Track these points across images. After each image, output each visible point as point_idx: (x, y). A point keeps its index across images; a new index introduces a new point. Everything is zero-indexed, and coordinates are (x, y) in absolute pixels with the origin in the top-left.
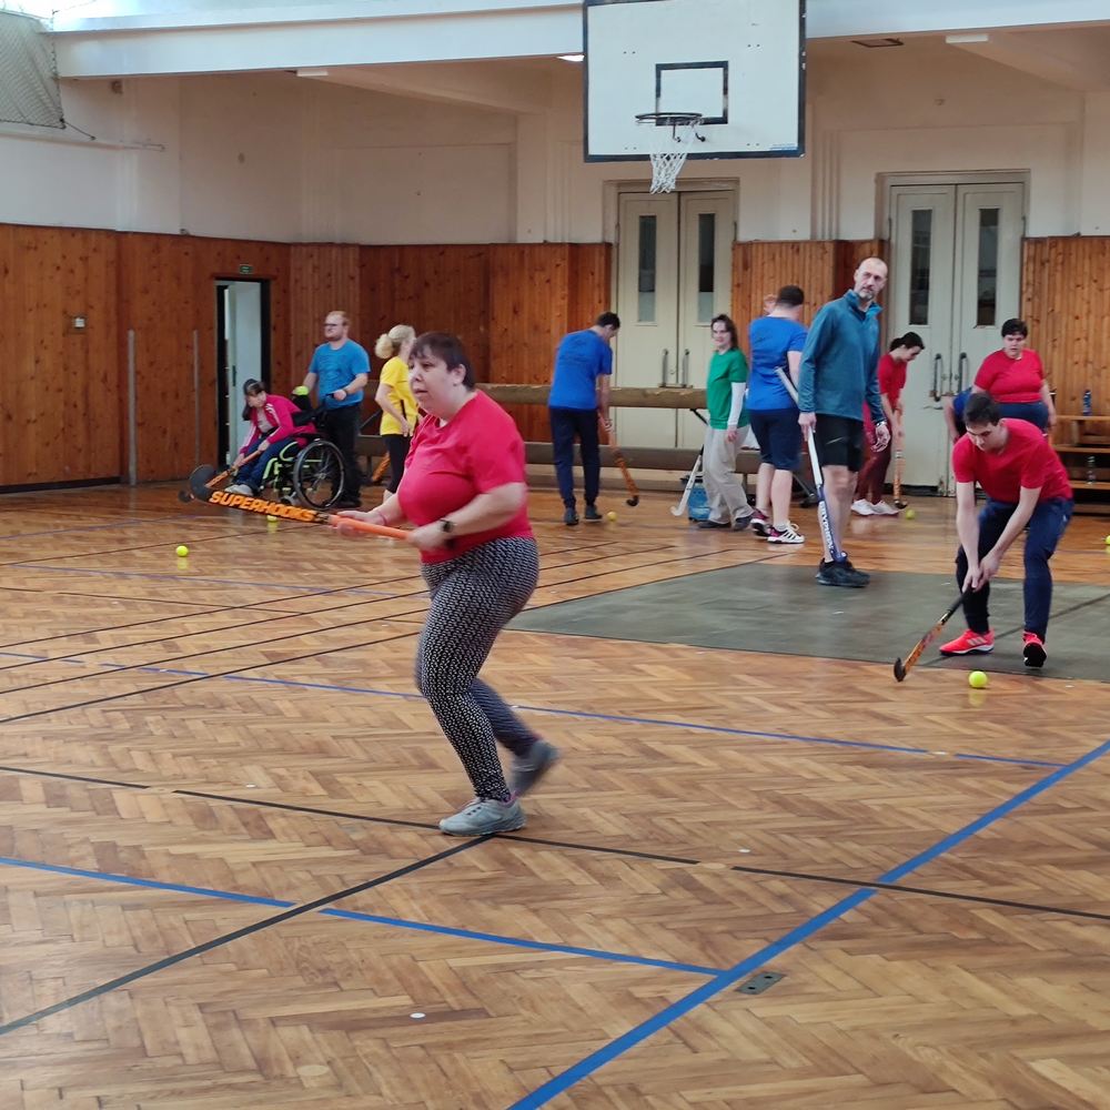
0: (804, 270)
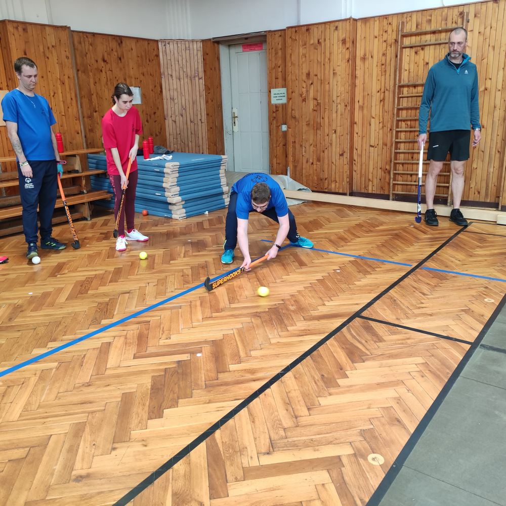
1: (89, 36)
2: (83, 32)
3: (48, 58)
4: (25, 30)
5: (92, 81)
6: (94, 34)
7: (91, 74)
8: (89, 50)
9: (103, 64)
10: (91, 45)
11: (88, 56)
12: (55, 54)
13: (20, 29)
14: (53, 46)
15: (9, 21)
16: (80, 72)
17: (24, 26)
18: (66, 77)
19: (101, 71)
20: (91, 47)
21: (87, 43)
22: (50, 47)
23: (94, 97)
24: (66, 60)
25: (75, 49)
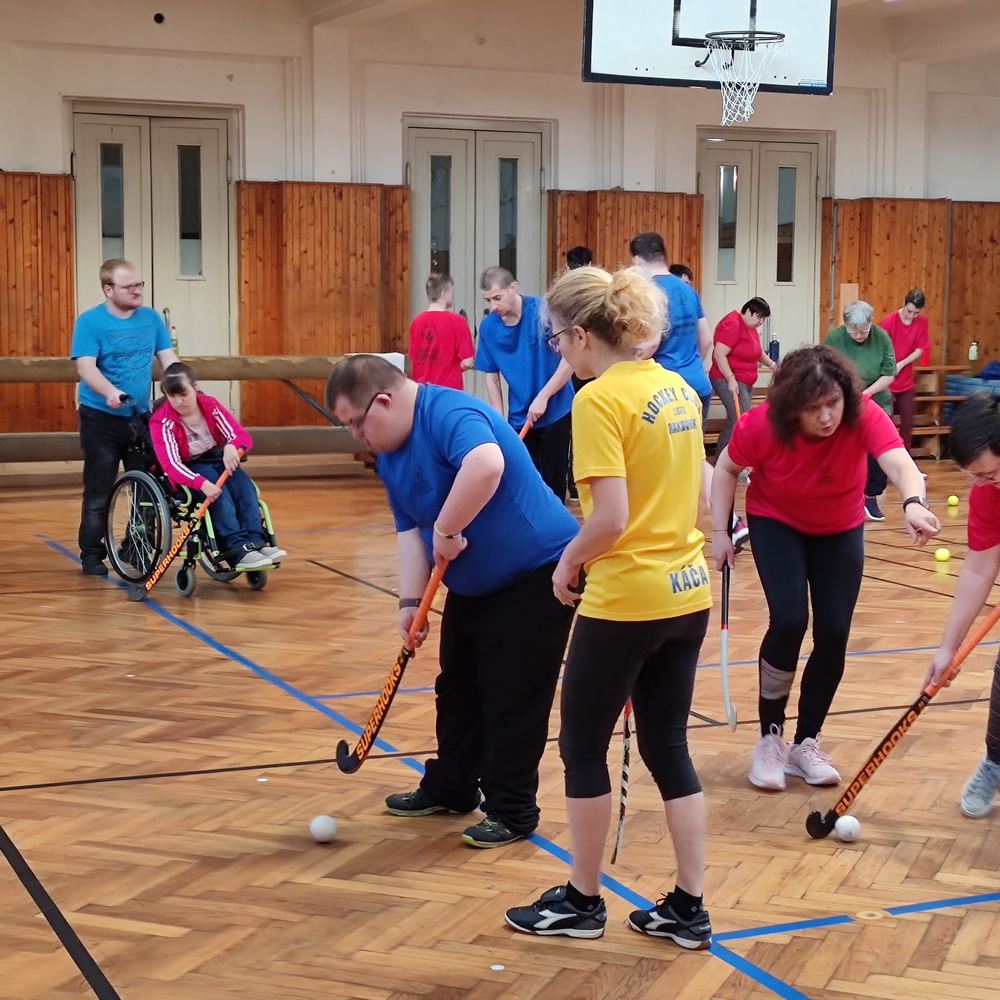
0: (349, 217)
1: (975, 207)
2: (967, 203)
3: (915, 242)
4: (893, 208)
5: (969, 269)
6: (982, 204)
7: (970, 260)
8: (972, 227)
9: (989, 245)
10: (977, 219)
11: (969, 235)
12: (925, 235)
13: (888, 207)
14: (924, 226)
15: (878, 199)
16: (954, 258)
17: (893, 203)
18: (935, 266)
19: (986, 255)
20: (975, 223)
21: (970, 217)
22: (921, 226)
23: (969, 293)
24: (939, 243)
25: (952, 226)
